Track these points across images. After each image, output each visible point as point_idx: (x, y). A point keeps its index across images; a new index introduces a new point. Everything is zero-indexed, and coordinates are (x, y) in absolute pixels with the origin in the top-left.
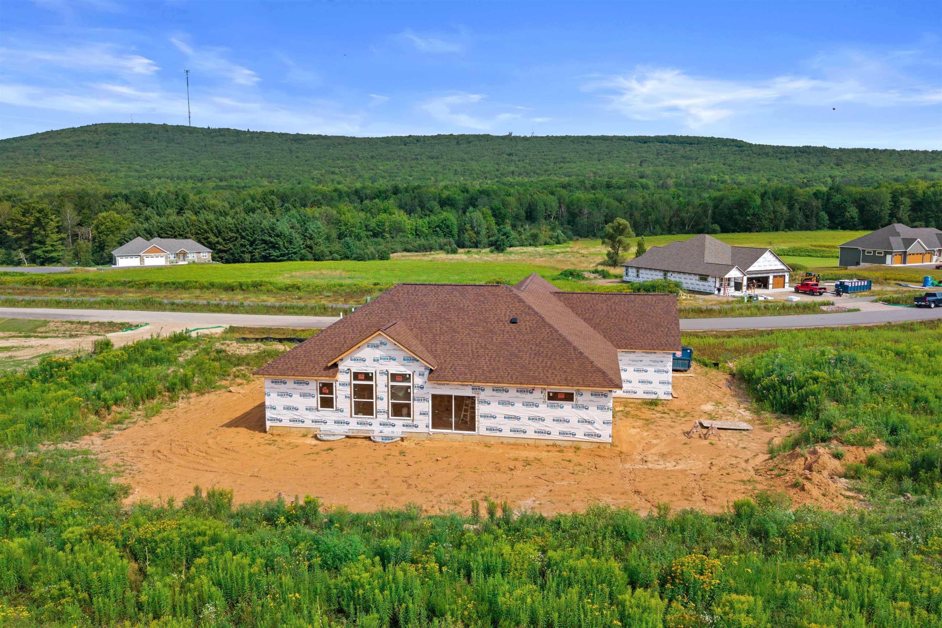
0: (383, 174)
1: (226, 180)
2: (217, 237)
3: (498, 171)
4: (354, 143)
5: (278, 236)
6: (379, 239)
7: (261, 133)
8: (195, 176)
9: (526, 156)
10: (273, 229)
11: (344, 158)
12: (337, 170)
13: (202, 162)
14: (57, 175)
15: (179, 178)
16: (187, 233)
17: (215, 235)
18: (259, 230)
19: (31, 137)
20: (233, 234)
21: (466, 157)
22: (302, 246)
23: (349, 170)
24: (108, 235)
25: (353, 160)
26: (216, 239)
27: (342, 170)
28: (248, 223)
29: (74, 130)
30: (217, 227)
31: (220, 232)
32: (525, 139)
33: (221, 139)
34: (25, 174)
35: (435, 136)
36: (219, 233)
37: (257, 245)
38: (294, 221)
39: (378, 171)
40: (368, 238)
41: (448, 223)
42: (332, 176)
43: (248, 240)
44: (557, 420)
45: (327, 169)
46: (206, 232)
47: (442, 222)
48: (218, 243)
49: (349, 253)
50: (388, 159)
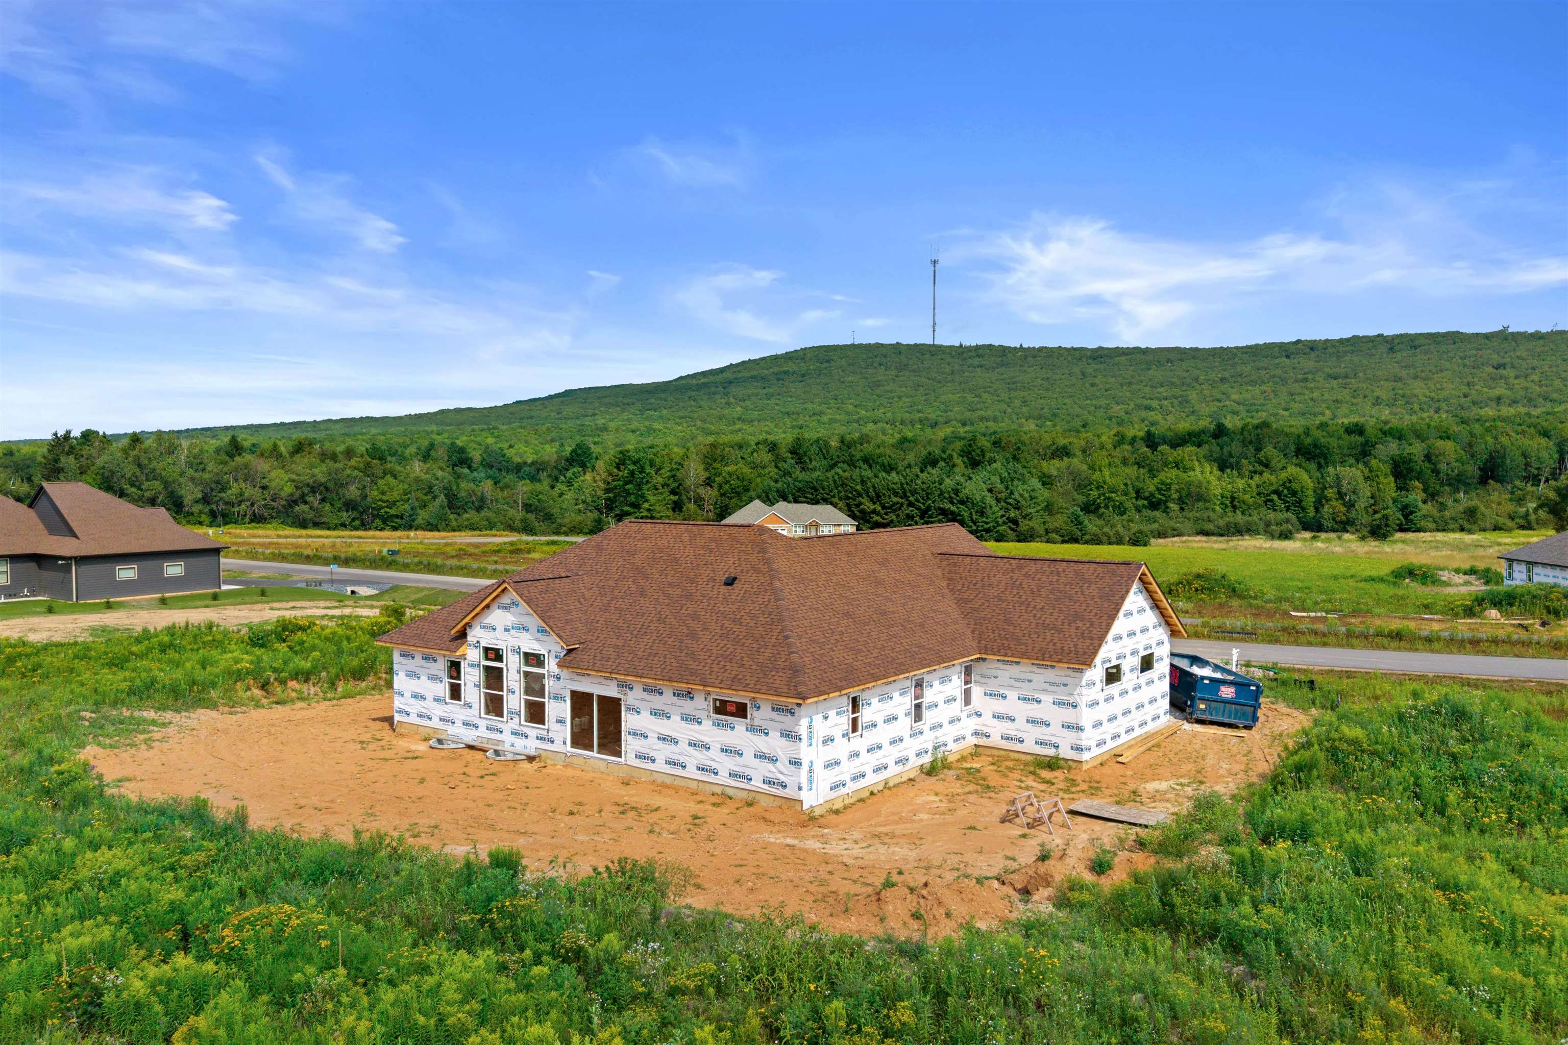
0: (1237, 408)
1: (972, 424)
2: (874, 503)
3: (1465, 396)
4: (1194, 358)
5: (962, 502)
6: (1157, 514)
7: (1041, 349)
8: (927, 419)
9: (1534, 369)
10: (957, 492)
11: (1172, 383)
12: (1155, 404)
13: (943, 398)
14: (743, 421)
15: (902, 422)
16: (834, 497)
17: (872, 500)
18: (937, 493)
19: (722, 370)
20: (895, 499)
21: (1403, 374)
22: (1000, 521)
23: (1176, 402)
24: (731, 498)
25: (1189, 385)
26: (872, 507)
27: (1166, 402)
28: (919, 482)
29: (776, 358)
30: (874, 488)
31: (878, 496)
32: (1537, 336)
33: (976, 361)
34: (704, 421)
35: (1348, 340)
36: (877, 498)
37: (931, 517)
38: (996, 479)
39: (1227, 403)
40: (1139, 511)
41: (1295, 486)
42: (1143, 414)
43: (919, 509)
44: (727, 751)
45: (1139, 402)
46: (860, 495)
47: (1283, 485)
48: (874, 512)
49: (1079, 533)
50: (1252, 383)
